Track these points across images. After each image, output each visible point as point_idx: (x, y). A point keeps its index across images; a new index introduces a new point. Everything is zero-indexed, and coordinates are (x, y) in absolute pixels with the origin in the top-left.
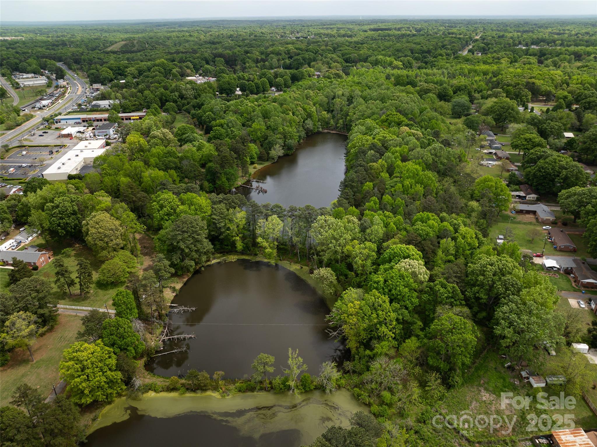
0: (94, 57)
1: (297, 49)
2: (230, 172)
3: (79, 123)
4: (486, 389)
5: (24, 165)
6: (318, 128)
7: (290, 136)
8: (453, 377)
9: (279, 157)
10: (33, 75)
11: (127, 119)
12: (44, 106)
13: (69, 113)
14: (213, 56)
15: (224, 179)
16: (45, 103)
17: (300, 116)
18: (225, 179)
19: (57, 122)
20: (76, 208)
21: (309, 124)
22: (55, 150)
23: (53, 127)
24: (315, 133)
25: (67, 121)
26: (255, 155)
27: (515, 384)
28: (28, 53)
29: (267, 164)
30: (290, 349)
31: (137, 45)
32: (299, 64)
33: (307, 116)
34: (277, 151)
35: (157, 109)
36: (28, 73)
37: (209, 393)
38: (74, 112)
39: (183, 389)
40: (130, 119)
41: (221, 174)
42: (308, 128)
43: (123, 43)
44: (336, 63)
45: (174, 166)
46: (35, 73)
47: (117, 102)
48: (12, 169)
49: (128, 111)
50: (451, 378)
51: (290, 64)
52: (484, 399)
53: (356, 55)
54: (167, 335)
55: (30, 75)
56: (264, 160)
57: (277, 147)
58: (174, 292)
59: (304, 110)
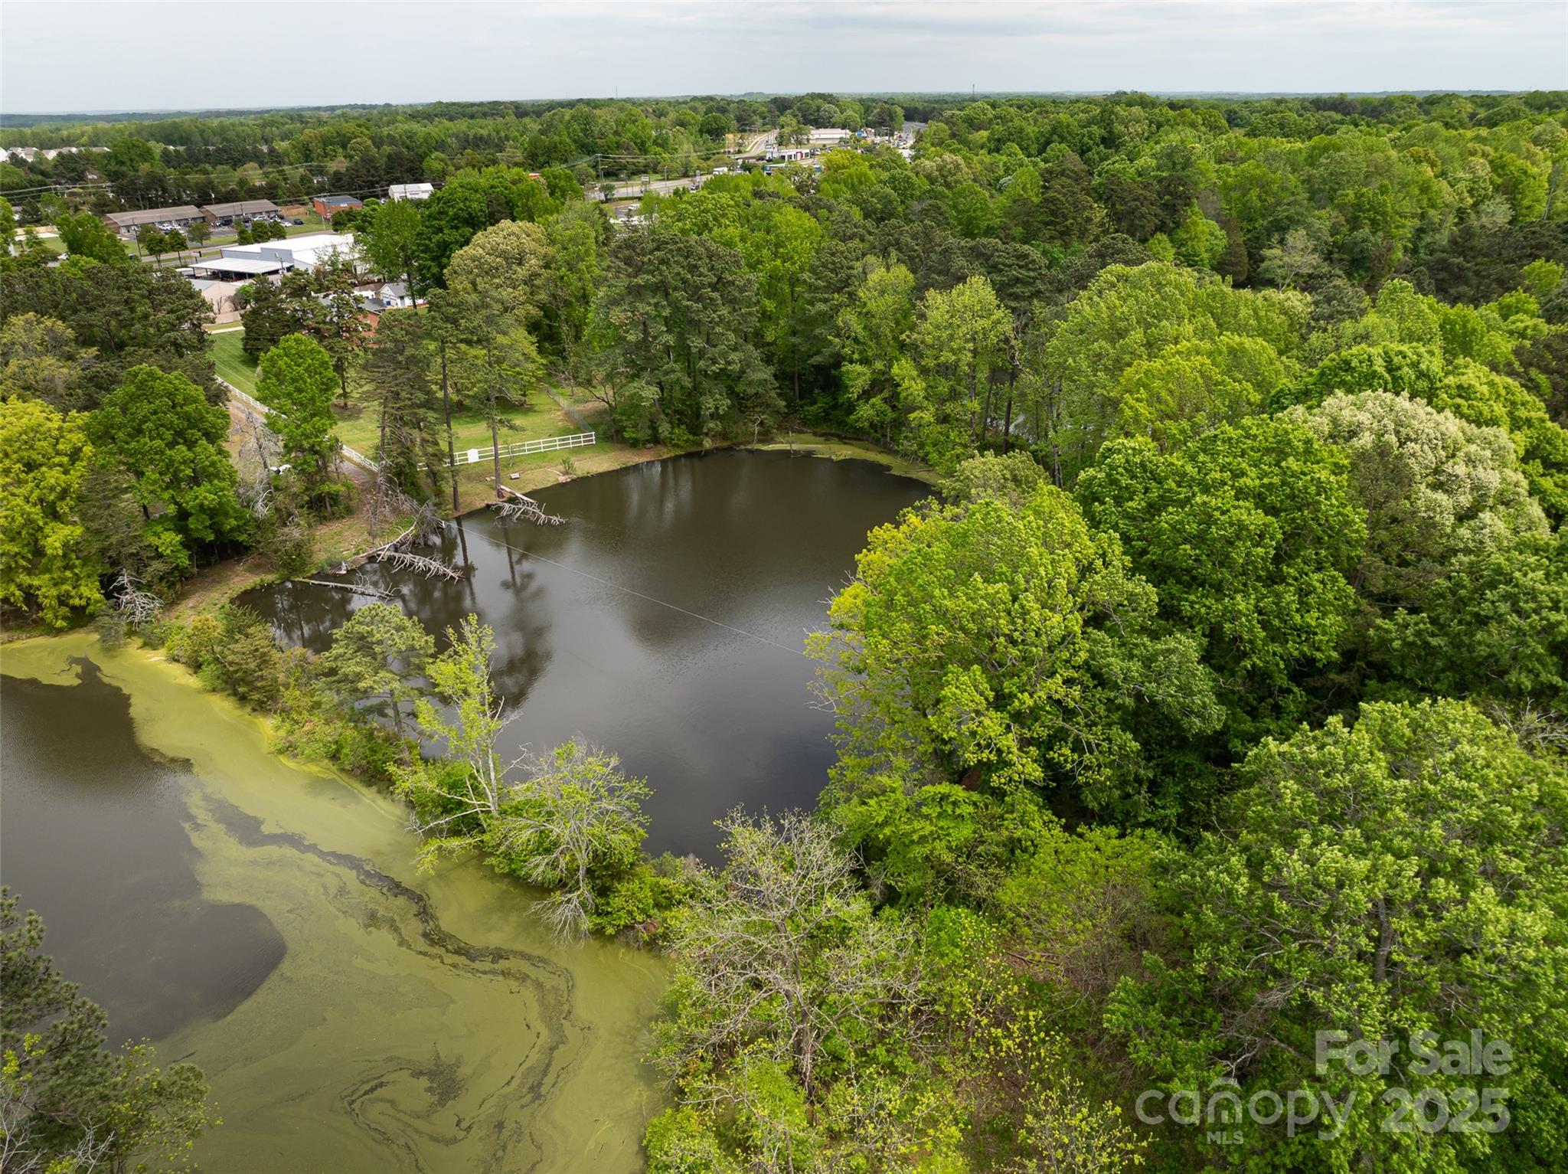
20: (477, 208)
34: (1293, 255)
36: (831, 127)
46: (843, 128)
54: (394, 548)
57: (1297, 238)
58: (566, 473)
59: (1498, 167)
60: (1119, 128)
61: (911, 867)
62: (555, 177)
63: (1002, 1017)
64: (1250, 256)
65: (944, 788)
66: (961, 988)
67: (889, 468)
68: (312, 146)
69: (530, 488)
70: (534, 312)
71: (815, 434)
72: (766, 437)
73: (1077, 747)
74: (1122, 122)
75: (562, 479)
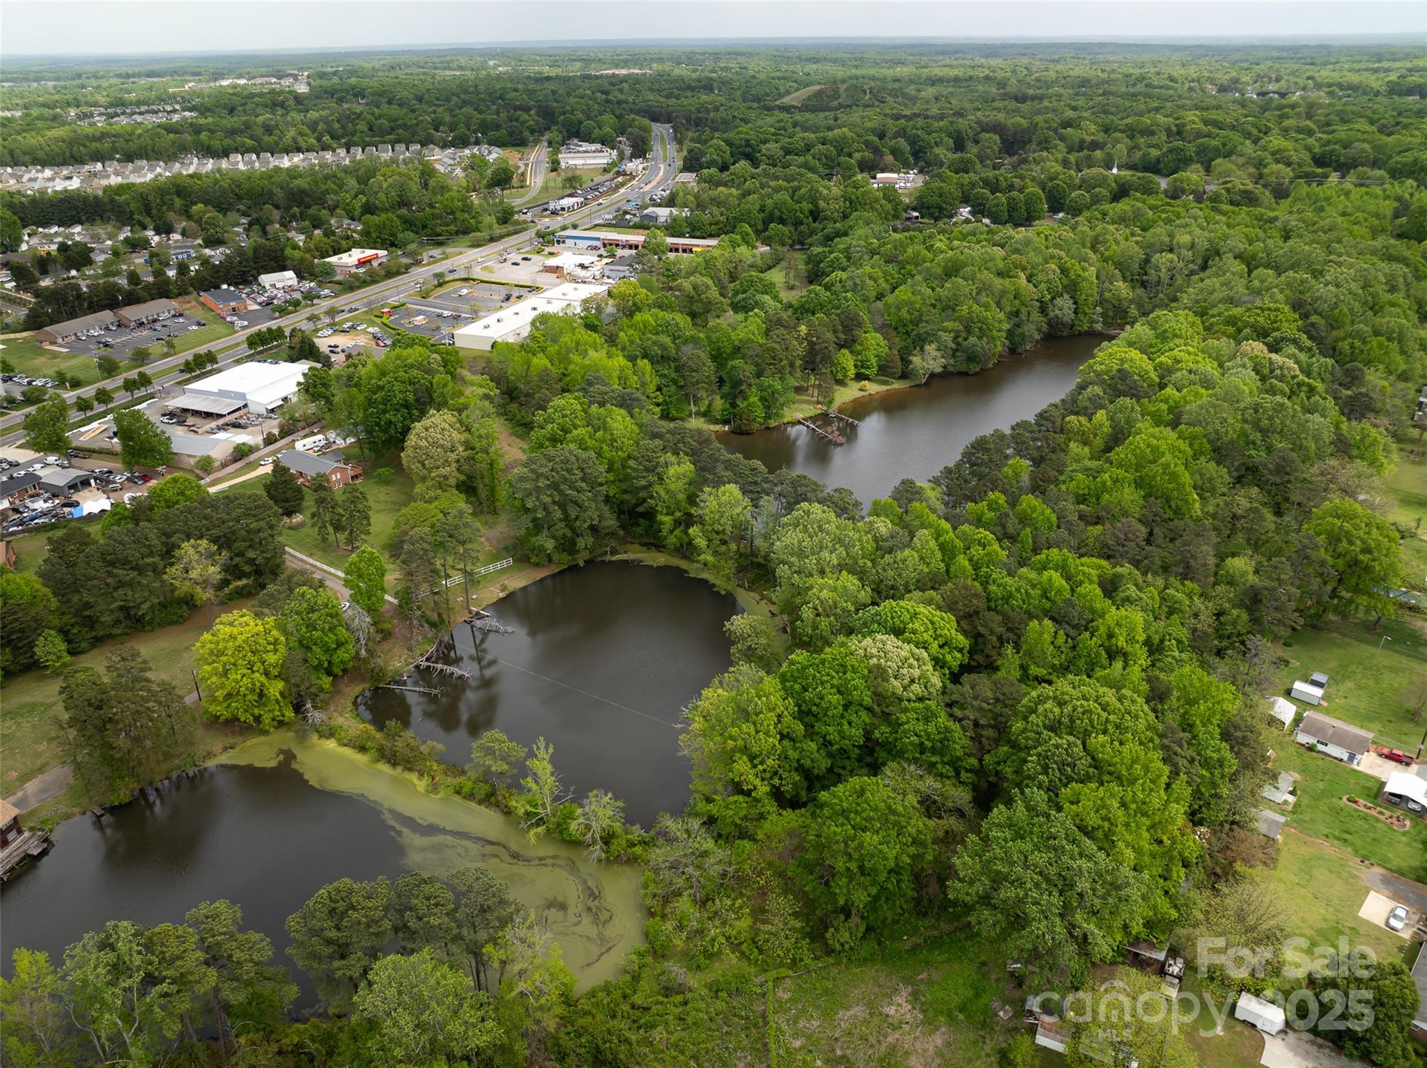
0: (734, 117)
1: (1206, 123)
2: (770, 386)
3: (596, 248)
4: (915, 996)
5: (446, 313)
6: (1092, 321)
7: (980, 329)
8: (837, 930)
9: (933, 375)
10: (599, 146)
11: (684, 251)
12: (563, 209)
13: (596, 226)
14: (979, 129)
15: (754, 399)
16: (567, 202)
17: (1043, 286)
18: (756, 399)
19: (558, 242)
20: (411, 397)
21: (1064, 307)
22: (516, 292)
23: (547, 250)
24: (1080, 333)
25: (577, 241)
26: (874, 361)
27: (996, 1015)
28: (627, 102)
29: (897, 385)
30: (542, 739)
31: (844, 95)
32: (1179, 160)
33: (1065, 287)
34: (929, 360)
35: (747, 234)
36: (592, 141)
37: (413, 777)
38: (608, 225)
39: (373, 754)
40: (691, 251)
41: (750, 385)
42: (1057, 316)
43: (817, 87)
44: (1280, 166)
45: (659, 352)
46: (603, 144)
47: (686, 212)
48: (421, 317)
49: (698, 234)
50: (832, 930)
51: (1158, 161)
52: (891, 1011)
53: (1366, 146)
54: (427, 660)
55: (594, 147)
56: (892, 376)
57: (930, 348)
58: (502, 591)
59: (1064, 271)
60: (822, 204)
61: (726, 825)
62: (447, 353)
63: (760, 874)
64: (902, 359)
65: (735, 798)
66: (746, 866)
67: (686, 571)
68: (151, 198)
69: (485, 604)
70: (462, 477)
71: (641, 544)
72: (614, 552)
73: (781, 778)
74: (825, 200)
75: (502, 595)
